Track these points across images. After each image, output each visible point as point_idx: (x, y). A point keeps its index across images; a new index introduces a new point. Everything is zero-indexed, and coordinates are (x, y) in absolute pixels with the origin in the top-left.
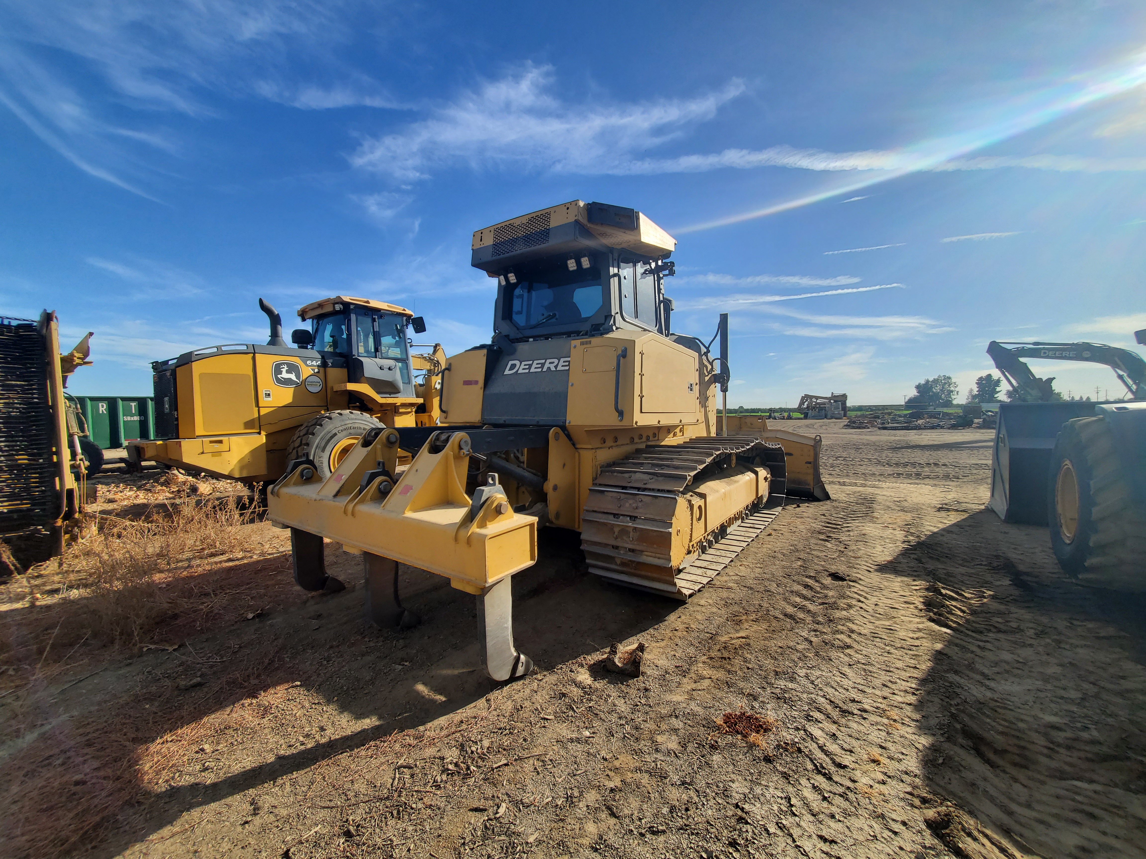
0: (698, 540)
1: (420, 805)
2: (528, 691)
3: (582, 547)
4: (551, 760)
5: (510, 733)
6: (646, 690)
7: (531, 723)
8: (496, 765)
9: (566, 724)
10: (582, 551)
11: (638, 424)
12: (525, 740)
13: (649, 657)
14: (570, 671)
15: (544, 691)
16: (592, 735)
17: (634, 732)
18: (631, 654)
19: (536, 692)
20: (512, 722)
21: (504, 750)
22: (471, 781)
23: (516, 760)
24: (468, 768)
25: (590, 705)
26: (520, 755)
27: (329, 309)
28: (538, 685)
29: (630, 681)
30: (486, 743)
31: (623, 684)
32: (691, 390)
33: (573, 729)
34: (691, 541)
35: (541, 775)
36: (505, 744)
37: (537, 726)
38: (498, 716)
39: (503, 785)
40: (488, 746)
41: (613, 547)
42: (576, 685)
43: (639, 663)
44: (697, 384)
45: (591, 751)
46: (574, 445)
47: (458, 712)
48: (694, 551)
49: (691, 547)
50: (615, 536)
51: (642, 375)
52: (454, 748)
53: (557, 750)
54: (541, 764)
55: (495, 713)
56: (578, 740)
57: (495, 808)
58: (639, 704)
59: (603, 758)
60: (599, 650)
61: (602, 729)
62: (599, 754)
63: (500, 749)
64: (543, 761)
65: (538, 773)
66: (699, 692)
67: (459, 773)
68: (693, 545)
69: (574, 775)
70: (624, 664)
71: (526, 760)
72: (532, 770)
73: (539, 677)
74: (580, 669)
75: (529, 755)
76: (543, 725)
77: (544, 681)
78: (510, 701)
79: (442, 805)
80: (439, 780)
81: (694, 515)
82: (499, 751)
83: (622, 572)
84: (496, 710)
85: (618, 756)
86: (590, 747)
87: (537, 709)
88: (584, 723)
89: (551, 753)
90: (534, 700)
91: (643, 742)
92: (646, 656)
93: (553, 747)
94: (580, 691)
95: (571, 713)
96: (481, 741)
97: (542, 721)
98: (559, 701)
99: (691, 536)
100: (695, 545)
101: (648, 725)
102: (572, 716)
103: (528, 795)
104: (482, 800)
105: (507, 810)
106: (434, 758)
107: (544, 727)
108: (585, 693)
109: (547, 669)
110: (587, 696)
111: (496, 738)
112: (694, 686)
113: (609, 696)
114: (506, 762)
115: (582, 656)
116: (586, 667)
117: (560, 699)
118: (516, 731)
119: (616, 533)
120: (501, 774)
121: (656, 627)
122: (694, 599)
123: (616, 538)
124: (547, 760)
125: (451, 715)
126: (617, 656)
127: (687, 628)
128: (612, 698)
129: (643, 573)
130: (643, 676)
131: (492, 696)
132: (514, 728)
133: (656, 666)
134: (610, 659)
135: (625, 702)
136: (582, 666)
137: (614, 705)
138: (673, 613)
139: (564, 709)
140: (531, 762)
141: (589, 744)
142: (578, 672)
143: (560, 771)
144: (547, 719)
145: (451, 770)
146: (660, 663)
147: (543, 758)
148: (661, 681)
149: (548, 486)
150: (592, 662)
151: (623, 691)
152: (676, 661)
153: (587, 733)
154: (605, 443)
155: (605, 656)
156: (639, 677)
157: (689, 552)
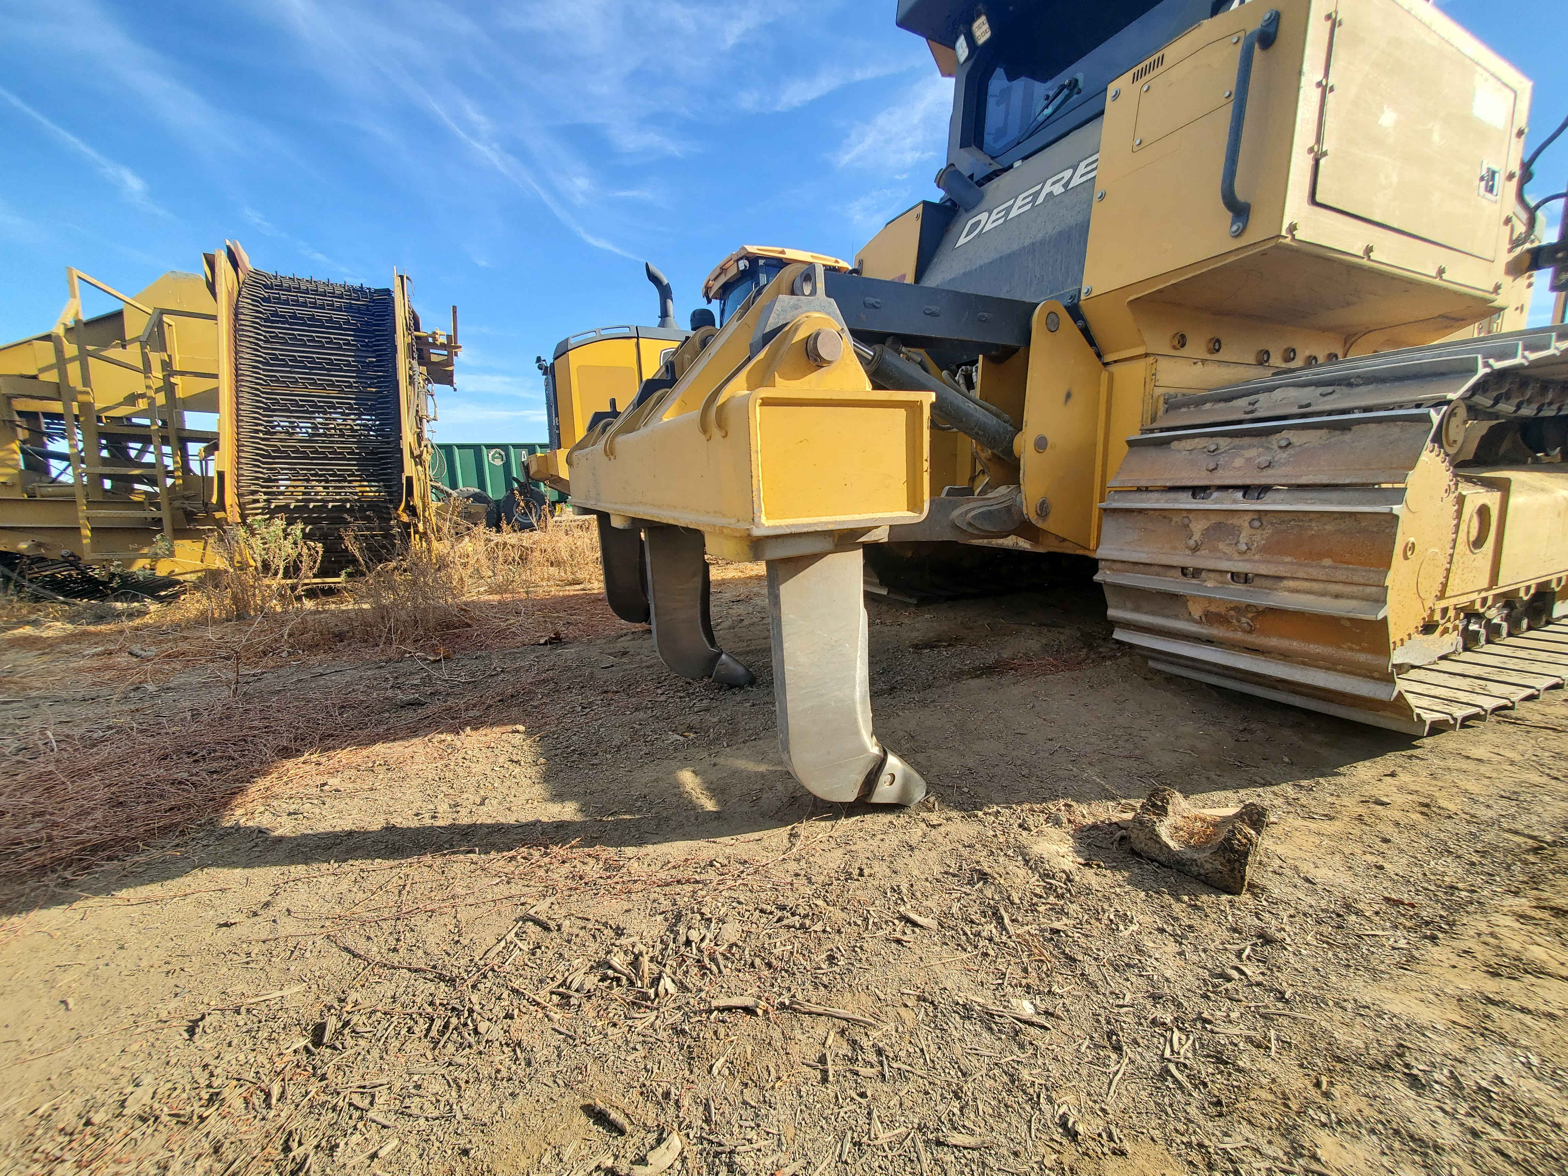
0: (1464, 600)
1: (496, 1033)
2: (893, 841)
3: (1097, 578)
4: (880, 1052)
5: (802, 926)
6: (1267, 940)
7: (866, 919)
8: (723, 1002)
9: (965, 956)
10: (1099, 586)
11: (1299, 235)
12: (831, 959)
13: (1280, 850)
14: (1020, 826)
15: (933, 854)
16: (1041, 1020)
17: (1207, 1069)
18: (1215, 825)
19: (911, 848)
20: (820, 902)
21: (769, 965)
22: (645, 1019)
23: (783, 1006)
24: (655, 982)
25: (1057, 925)
26: (799, 997)
27: (732, 272)
28: (925, 835)
29: (1204, 897)
30: (731, 932)
31: (1179, 900)
32: (1490, 189)
33: (981, 976)
34: (1442, 596)
35: (831, 1089)
36: (777, 951)
37: (880, 933)
38: (797, 875)
39: (710, 1071)
40: (733, 940)
41: (1184, 571)
42: (1027, 862)
43: (1246, 854)
44: (1511, 176)
45: (1025, 1075)
46: (1099, 355)
47: (718, 840)
48: (1445, 631)
49: (1437, 617)
50: (1192, 543)
51: (1325, 89)
52: (659, 918)
53: (910, 1024)
54: (845, 1049)
55: (793, 866)
56: (988, 1019)
57: (652, 1137)
58: (1235, 974)
59: (1063, 1123)
60: (1114, 799)
61: (1082, 1010)
62: (1050, 1100)
63: (758, 961)
64: (854, 1043)
65: (825, 1080)
66: (1528, 1019)
67: (632, 983)
68: (1445, 611)
69: (939, 1143)
70: (1187, 844)
71: (807, 1020)
72: (812, 1056)
73: (934, 818)
74: (1048, 829)
75: (820, 1009)
76: (898, 935)
77: (942, 829)
78: (841, 851)
79: (540, 1055)
80: (575, 986)
81: (1463, 527)
82: (752, 965)
83: (1209, 641)
84: (798, 860)
85: (1127, 1146)
86: (1022, 1057)
87: (896, 890)
88: (1025, 970)
89: (890, 1027)
90: (899, 865)
91: (1245, 1129)
92: (1266, 842)
93: (903, 1011)
94: (1034, 879)
95: (990, 928)
96: (722, 921)
97: (900, 925)
98: (968, 888)
99: (1444, 586)
100: (1451, 613)
101: (1270, 1067)
102: (990, 940)
103: (762, 1143)
104: (634, 1094)
105: (678, 1165)
106: (605, 924)
107: (898, 941)
108: (1050, 889)
109: (959, 806)
110: (1052, 899)
111: (762, 927)
112: (1491, 986)
113: (1126, 919)
114: (749, 1002)
115: (1062, 802)
116: (1070, 828)
117: (970, 882)
118: (818, 927)
119: (1197, 537)
120: (722, 1032)
121: (1304, 783)
122: (1448, 741)
123: (1195, 549)
124: (866, 1043)
125: (702, 843)
126: (1168, 821)
127: (1427, 805)
128: (1135, 927)
129: (1273, 642)
130: (1255, 896)
131: (804, 828)
132: (816, 917)
133: (1307, 880)
134: (1141, 823)
135: (1181, 953)
136: (1057, 823)
137: (1139, 951)
138: (1367, 763)
139: (974, 912)
140: (821, 1030)
141: (1021, 1046)
142: (1040, 833)
143: (895, 1101)
144: (915, 924)
145: (615, 970)
146: (1321, 875)
147: (856, 1033)
148: (1326, 929)
149: (1024, 444)
150: (1090, 821)
151: (1176, 919)
152: (1388, 884)
153: (1026, 1008)
154: (1183, 346)
155: (1129, 816)
156: (1239, 894)
157: (1428, 628)
